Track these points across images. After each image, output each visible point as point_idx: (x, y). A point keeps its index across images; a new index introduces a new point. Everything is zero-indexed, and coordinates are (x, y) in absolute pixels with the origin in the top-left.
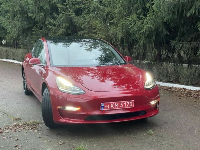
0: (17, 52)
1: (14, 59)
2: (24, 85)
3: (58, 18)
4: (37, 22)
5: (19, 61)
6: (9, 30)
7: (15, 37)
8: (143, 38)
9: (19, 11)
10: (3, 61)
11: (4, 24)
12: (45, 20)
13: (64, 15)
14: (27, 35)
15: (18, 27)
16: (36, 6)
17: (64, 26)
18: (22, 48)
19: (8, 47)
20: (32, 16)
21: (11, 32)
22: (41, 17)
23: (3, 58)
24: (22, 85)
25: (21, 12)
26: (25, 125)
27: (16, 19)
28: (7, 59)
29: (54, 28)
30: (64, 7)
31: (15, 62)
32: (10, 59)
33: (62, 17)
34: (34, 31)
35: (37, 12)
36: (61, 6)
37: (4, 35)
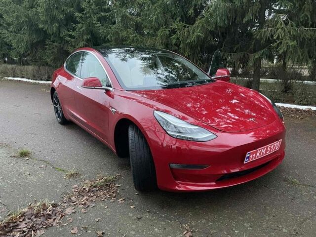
0: (25, 69)
1: (23, 77)
2: (57, 112)
3: (77, 29)
4: (50, 35)
5: (29, 79)
6: (14, 45)
7: (22, 53)
8: (188, 49)
9: (26, 23)
10: (10, 80)
11: (8, 39)
12: (60, 32)
13: (85, 25)
14: (37, 50)
15: (25, 41)
16: (48, 15)
17: (85, 37)
18: (31, 65)
19: (14, 64)
20: (43, 28)
21: (18, 46)
22: (54, 28)
23: (9, 77)
24: (53, 111)
25: (28, 23)
26: (95, 189)
27: (22, 32)
28: (14, 77)
29: (73, 40)
30: (83, 16)
31: (25, 80)
32: (18, 77)
33: (82, 28)
34: (46, 45)
35: (49, 23)
36: (80, 15)
37: (8, 51)
